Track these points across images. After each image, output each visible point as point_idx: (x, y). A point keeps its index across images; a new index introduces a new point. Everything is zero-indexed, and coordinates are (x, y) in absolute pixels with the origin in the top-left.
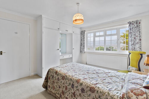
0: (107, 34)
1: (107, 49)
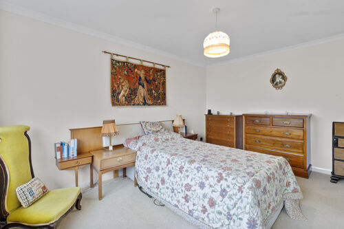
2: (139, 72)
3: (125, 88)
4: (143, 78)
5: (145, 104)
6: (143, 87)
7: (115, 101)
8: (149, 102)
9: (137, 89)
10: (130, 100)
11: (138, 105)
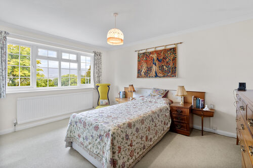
0: (63, 57)
1: (63, 84)
2: (153, 56)
3: (144, 68)
4: (155, 58)
5: (156, 76)
6: (155, 65)
7: (139, 76)
8: (160, 75)
9: (152, 67)
10: (147, 75)
11: (152, 77)
